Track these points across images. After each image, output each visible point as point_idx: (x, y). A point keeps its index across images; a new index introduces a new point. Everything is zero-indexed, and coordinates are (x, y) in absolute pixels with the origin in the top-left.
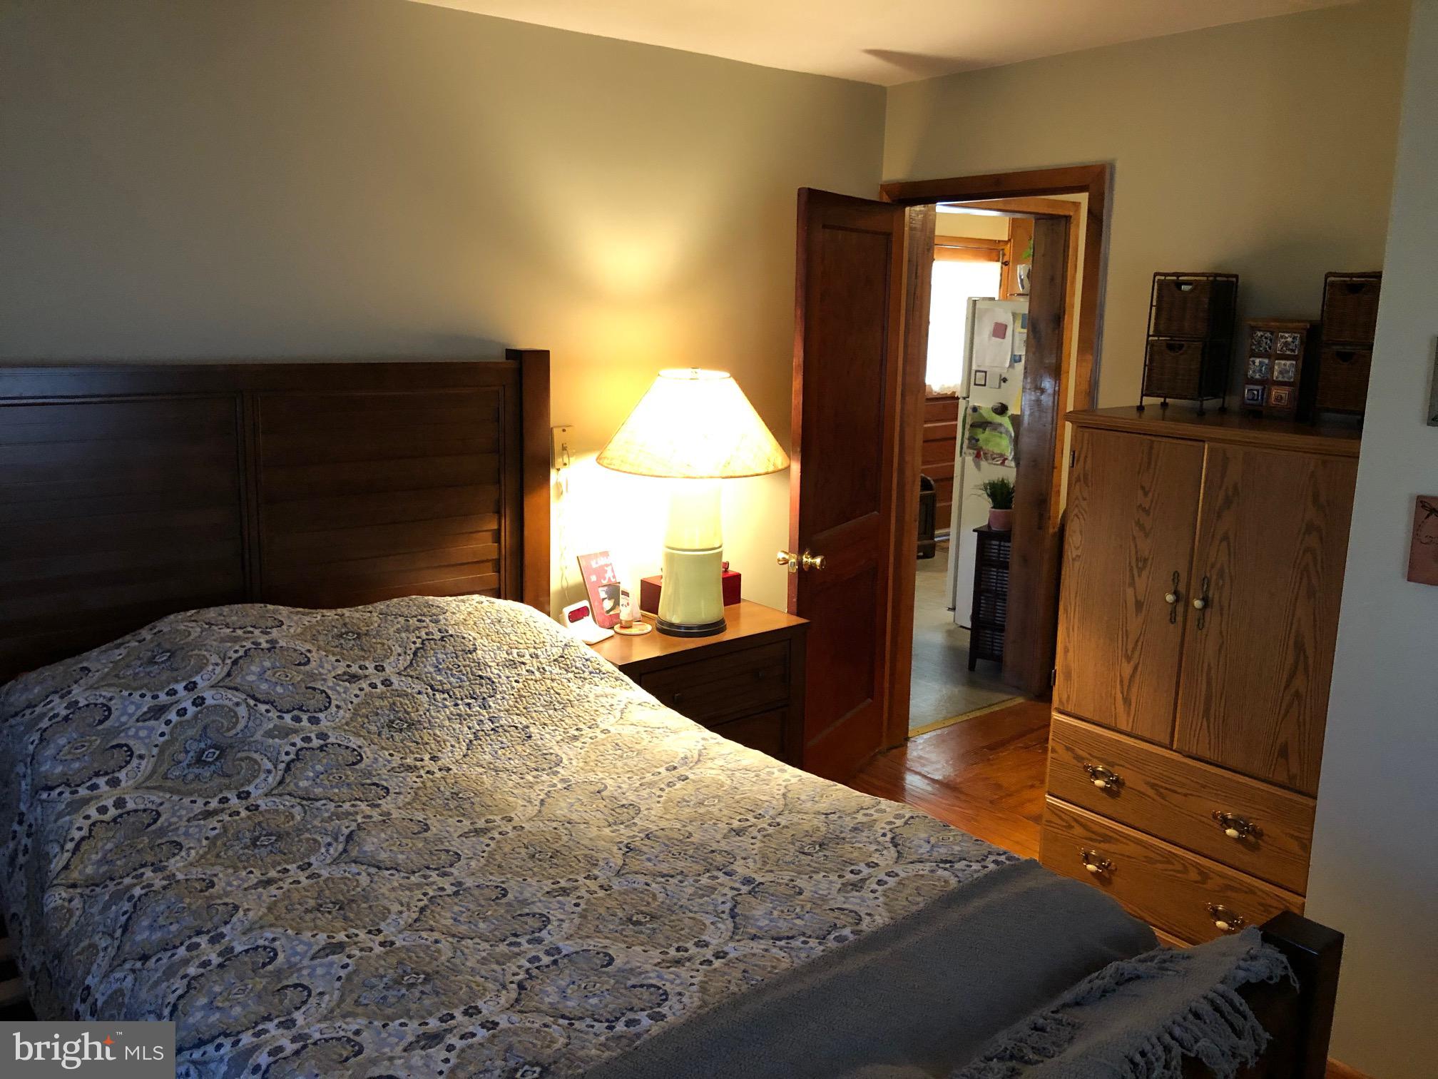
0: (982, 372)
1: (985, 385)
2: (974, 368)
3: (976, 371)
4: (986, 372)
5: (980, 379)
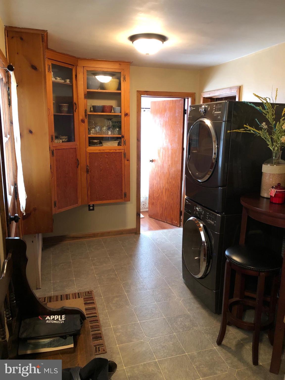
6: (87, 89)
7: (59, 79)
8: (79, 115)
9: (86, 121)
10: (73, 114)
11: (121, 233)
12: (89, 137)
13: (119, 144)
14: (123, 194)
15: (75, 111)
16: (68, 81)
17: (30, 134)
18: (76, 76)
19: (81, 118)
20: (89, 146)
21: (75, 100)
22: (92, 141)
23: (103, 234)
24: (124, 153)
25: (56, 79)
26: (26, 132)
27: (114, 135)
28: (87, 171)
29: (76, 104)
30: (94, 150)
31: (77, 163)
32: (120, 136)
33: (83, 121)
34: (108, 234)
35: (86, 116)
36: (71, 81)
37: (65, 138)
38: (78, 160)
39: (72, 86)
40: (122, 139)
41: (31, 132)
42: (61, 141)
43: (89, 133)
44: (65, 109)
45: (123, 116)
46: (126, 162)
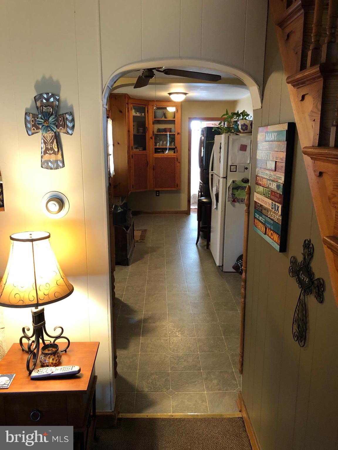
0: (235, 166)
1: (236, 171)
2: (230, 164)
3: (231, 166)
4: (236, 166)
5: (234, 169)
6: (155, 118)
7: (138, 113)
8: (149, 134)
9: (153, 138)
10: (146, 134)
11: (177, 213)
12: (155, 148)
13: (174, 152)
14: (176, 184)
15: (147, 132)
16: (143, 114)
17: (118, 145)
18: (148, 111)
19: (150, 136)
20: (155, 153)
21: (147, 126)
22: (157, 150)
23: (165, 213)
24: (177, 158)
25: (136, 113)
26: (116, 144)
27: (171, 146)
28: (154, 169)
29: (147, 128)
30: (158, 156)
31: (147, 163)
32: (175, 147)
33: (151, 138)
34: (169, 212)
35: (153, 135)
36: (145, 114)
37: (141, 149)
38: (147, 161)
39: (145, 117)
40: (176, 149)
41: (118, 143)
42: (138, 150)
43: (156, 145)
44: (141, 131)
45: (176, 135)
46: (178, 164)
